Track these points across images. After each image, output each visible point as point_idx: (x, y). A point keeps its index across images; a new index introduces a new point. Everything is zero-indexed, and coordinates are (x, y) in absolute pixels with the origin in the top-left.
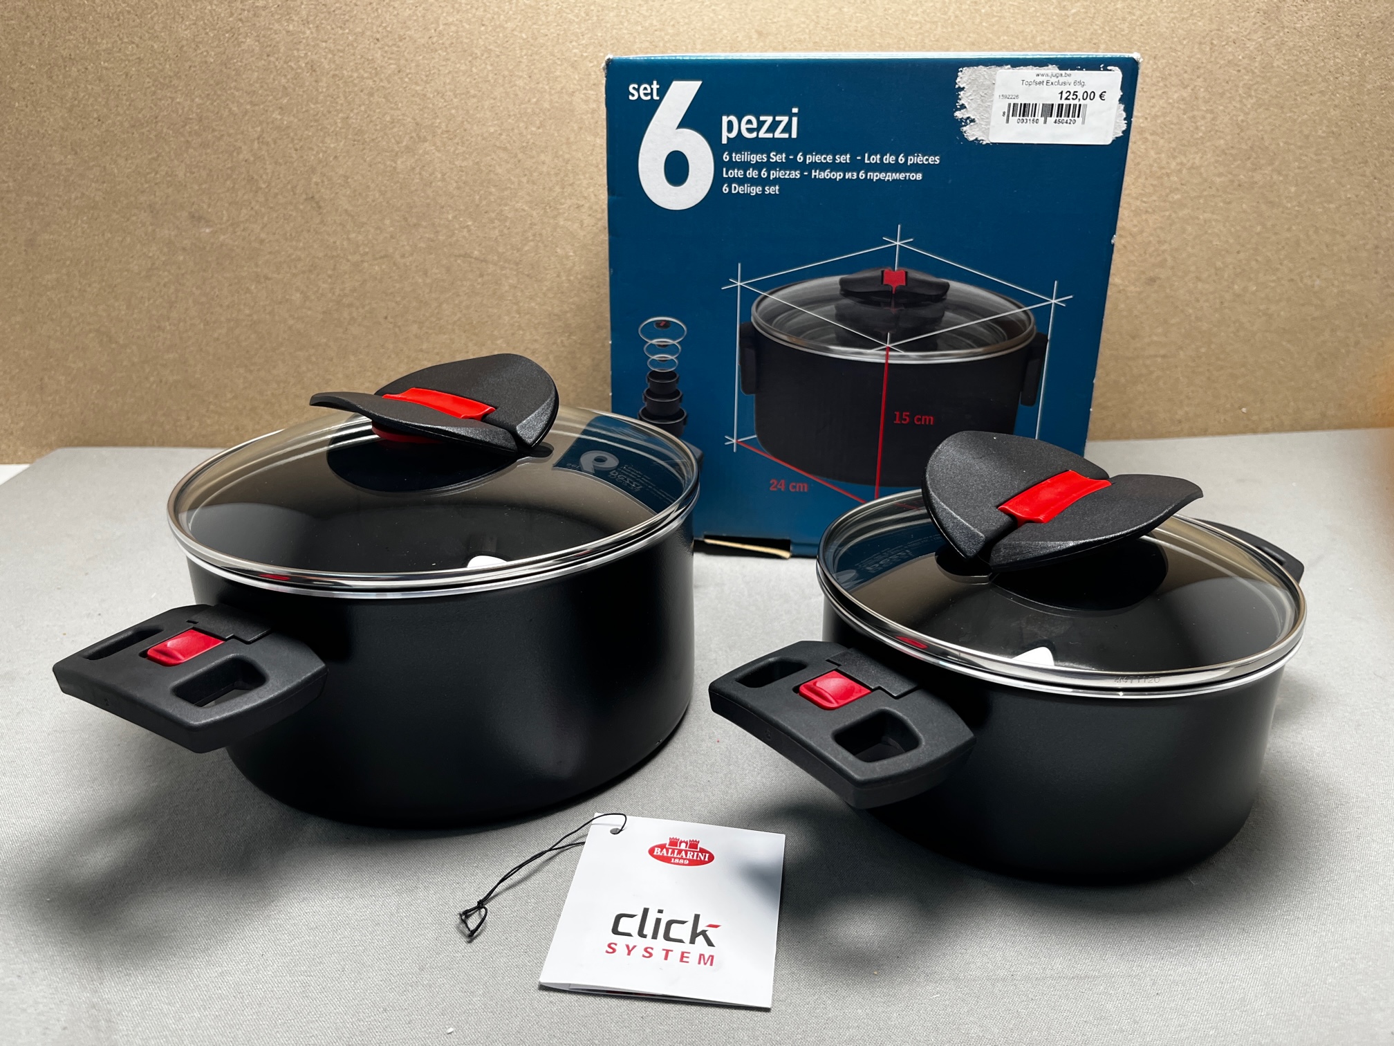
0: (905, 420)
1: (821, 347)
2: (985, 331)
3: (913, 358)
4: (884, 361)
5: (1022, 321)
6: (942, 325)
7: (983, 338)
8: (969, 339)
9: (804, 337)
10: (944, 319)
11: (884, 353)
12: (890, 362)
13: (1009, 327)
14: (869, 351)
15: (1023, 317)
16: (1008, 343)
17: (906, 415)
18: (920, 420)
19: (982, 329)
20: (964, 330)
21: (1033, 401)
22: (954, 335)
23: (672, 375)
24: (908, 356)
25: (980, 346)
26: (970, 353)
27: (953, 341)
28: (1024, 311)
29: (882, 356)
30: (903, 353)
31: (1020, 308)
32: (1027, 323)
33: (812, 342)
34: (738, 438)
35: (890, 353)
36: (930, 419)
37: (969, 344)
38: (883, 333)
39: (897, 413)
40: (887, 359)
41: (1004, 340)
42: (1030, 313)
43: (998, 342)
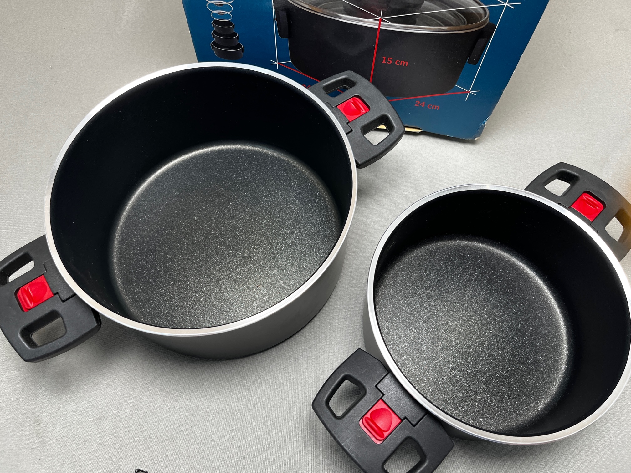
0: (389, 62)
1: (333, 14)
2: (451, 17)
3: (398, 27)
4: (377, 27)
5: (480, 14)
6: (421, 9)
7: (449, 21)
8: (439, 20)
9: (321, 7)
10: (423, 5)
11: (378, 22)
12: (381, 28)
13: (469, 16)
14: (367, 20)
15: (482, 11)
16: (467, 26)
17: (390, 59)
18: (400, 63)
19: (450, 15)
20: (436, 14)
21: (477, 62)
22: (429, 17)
23: (229, 23)
24: (394, 26)
25: (446, 25)
26: (438, 29)
27: (427, 20)
28: (483, 8)
29: (377, 24)
30: (391, 24)
31: (480, 5)
32: (483, 15)
33: (327, 11)
34: (278, 62)
35: (382, 23)
36: (405, 63)
37: (438, 23)
38: (378, 10)
39: (385, 58)
40: (379, 26)
41: (465, 24)
42: (487, 10)
43: (459, 24)
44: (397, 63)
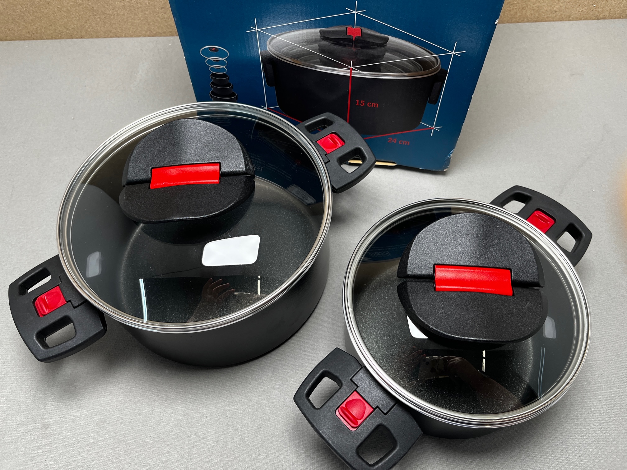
0: (362, 104)
1: (311, 65)
2: (410, 65)
3: (366, 75)
4: (349, 75)
5: (432, 62)
6: (384, 59)
7: (408, 68)
8: (400, 68)
9: (301, 60)
10: (385, 56)
11: (350, 71)
12: (352, 75)
13: (424, 64)
14: (340, 69)
15: (434, 60)
16: (423, 72)
17: (362, 102)
18: (371, 105)
19: (408, 64)
20: (397, 63)
21: (436, 102)
22: (391, 65)
23: (224, 75)
24: (363, 74)
25: (406, 72)
26: (400, 75)
27: (390, 68)
28: (435, 57)
29: (348, 72)
30: (360, 72)
31: (432, 54)
32: (436, 63)
33: (306, 63)
34: (268, 107)
35: (353, 71)
36: (376, 105)
37: (399, 70)
38: (348, 61)
39: (358, 101)
40: (351, 74)
41: (421, 70)
42: (438, 58)
43: (417, 71)
44: (369, 105)
